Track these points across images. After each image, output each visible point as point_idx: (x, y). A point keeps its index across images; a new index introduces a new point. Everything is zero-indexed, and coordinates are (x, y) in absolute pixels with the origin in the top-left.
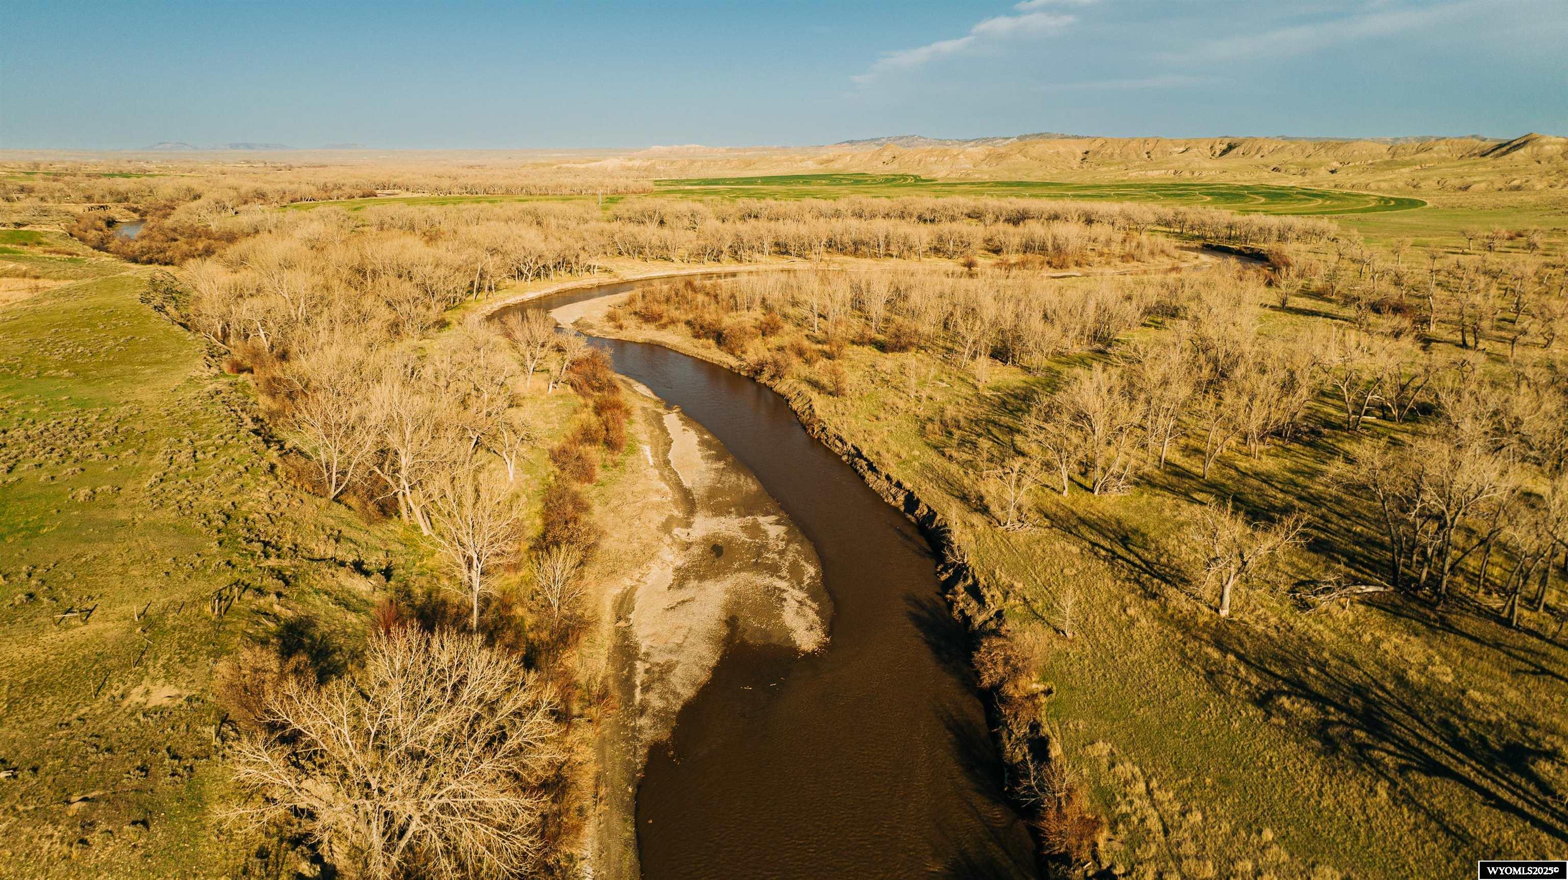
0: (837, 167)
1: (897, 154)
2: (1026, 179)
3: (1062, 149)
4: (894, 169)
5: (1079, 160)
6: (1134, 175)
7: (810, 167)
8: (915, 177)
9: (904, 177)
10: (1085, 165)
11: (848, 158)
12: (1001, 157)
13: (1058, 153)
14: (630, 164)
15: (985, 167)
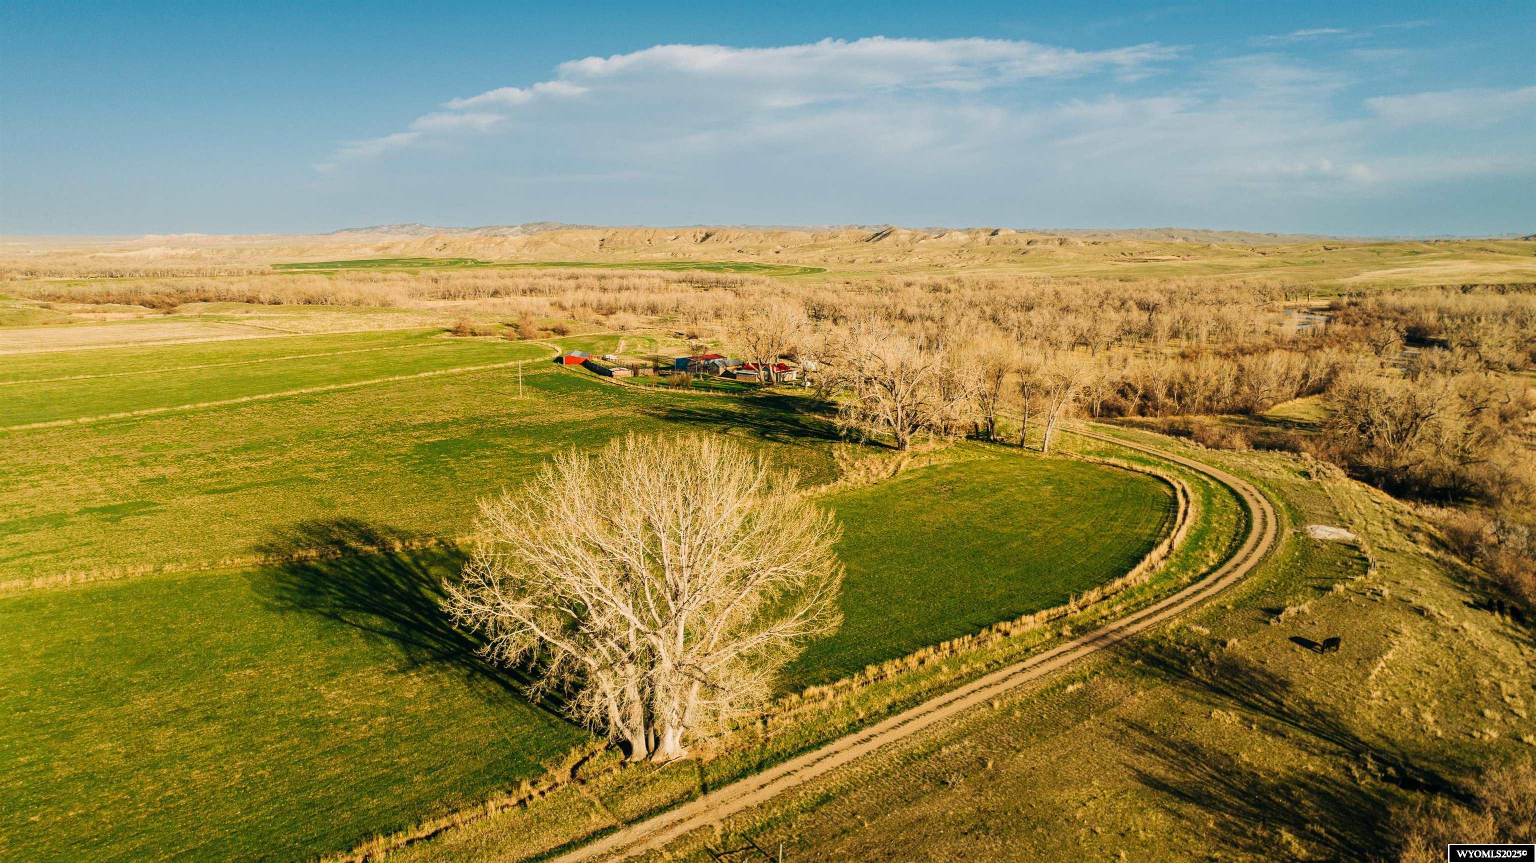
0: (394, 253)
1: (447, 242)
2: (563, 261)
3: (584, 238)
4: (447, 254)
5: (598, 246)
6: (643, 256)
7: (368, 253)
8: (473, 260)
9: (461, 260)
10: (604, 250)
11: (403, 245)
12: (538, 244)
13: (581, 241)
14: (174, 253)
15: (526, 251)
